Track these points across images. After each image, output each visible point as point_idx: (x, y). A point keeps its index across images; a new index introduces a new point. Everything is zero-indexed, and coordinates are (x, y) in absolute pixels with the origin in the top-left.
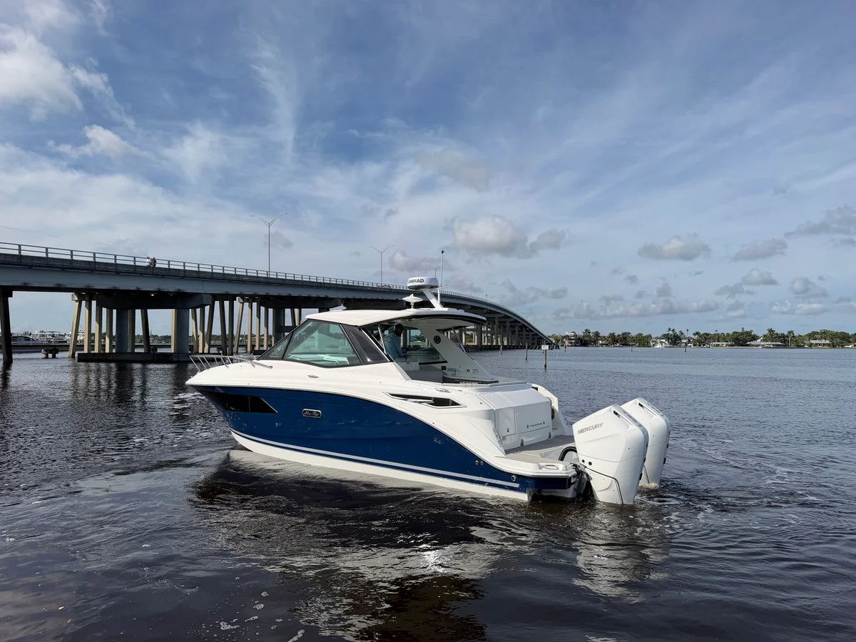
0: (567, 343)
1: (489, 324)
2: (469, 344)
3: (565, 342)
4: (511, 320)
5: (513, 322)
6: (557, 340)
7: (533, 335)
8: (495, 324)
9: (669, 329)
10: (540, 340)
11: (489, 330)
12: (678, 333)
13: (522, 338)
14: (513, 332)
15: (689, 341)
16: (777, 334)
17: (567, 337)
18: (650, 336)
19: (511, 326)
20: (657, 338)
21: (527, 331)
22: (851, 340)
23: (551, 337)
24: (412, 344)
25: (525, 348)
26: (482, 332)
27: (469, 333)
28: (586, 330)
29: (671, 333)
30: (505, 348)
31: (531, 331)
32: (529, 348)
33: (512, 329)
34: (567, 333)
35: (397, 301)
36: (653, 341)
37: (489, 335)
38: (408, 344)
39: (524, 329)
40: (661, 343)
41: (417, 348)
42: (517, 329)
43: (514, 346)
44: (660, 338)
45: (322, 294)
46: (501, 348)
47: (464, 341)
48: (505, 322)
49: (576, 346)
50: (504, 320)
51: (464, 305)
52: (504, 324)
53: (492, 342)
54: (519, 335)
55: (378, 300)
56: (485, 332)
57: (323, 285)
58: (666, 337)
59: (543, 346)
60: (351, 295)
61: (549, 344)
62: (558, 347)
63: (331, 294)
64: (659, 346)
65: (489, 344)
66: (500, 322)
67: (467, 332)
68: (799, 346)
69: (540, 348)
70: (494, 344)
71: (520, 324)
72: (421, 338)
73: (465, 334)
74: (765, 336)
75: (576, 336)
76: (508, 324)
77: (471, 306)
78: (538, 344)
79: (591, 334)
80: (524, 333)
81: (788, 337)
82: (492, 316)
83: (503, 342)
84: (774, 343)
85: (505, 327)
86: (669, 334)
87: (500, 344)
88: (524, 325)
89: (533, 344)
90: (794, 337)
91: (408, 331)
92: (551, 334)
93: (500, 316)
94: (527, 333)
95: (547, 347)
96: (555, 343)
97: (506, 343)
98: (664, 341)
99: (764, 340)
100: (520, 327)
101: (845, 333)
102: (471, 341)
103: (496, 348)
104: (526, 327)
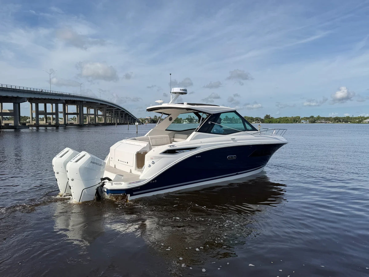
0: (147, 122)
1: (110, 113)
2: (100, 122)
3: (146, 121)
4: (120, 111)
5: (122, 112)
6: (143, 121)
7: (131, 118)
8: (113, 112)
9: (189, 116)
10: (135, 120)
11: (110, 115)
12: (192, 117)
13: (126, 120)
14: (122, 117)
15: (196, 121)
16: (229, 118)
17: (147, 119)
18: (181, 119)
19: (121, 114)
20: (184, 119)
21: (128, 116)
22: (254, 120)
23: (140, 119)
24: (69, 122)
25: (127, 124)
26: (106, 117)
27: (100, 117)
28: (155, 116)
29: (190, 117)
30: (118, 124)
31: (131, 116)
32: (129, 124)
33: (121, 115)
34: (147, 117)
35: (60, 100)
36: (183, 121)
37: (110, 118)
38: (67, 122)
39: (127, 115)
40: (186, 121)
41: (72, 124)
42: (124, 115)
43: (122, 123)
44: (185, 120)
45: (15, 95)
46: (116, 124)
47: (97, 121)
48: (118, 112)
49: (151, 123)
50: (118, 111)
51: (97, 103)
52: (118, 113)
53: (112, 121)
54: (125, 118)
55: (49, 99)
56: (108, 116)
57: (15, 90)
58: (188, 119)
59: (136, 123)
60: (33, 96)
61: (139, 122)
62: (143, 124)
63: (20, 95)
64: (185, 123)
65: (110, 122)
66: (115, 112)
67: (99, 117)
68: (236, 123)
69: (135, 124)
70: (113, 122)
71: (125, 113)
72: (74, 119)
73: (98, 117)
74: (224, 119)
75: (151, 118)
76: (119, 113)
77: (100, 103)
78: (134, 122)
79: (157, 118)
80: (127, 117)
81: (232, 119)
82: (112, 108)
83: (117, 121)
84: (228, 122)
85: (118, 114)
86: (188, 118)
87: (115, 122)
88: (127, 113)
89: (131, 122)
90: (234, 119)
91: (66, 115)
92: (140, 118)
93: (115, 109)
94: (129, 117)
95: (138, 123)
96: (141, 122)
97: (118, 122)
98: (187, 121)
99: (224, 121)
100: (125, 114)
101: (252, 117)
102: (100, 121)
103: (114, 124)
104: (128, 114)
